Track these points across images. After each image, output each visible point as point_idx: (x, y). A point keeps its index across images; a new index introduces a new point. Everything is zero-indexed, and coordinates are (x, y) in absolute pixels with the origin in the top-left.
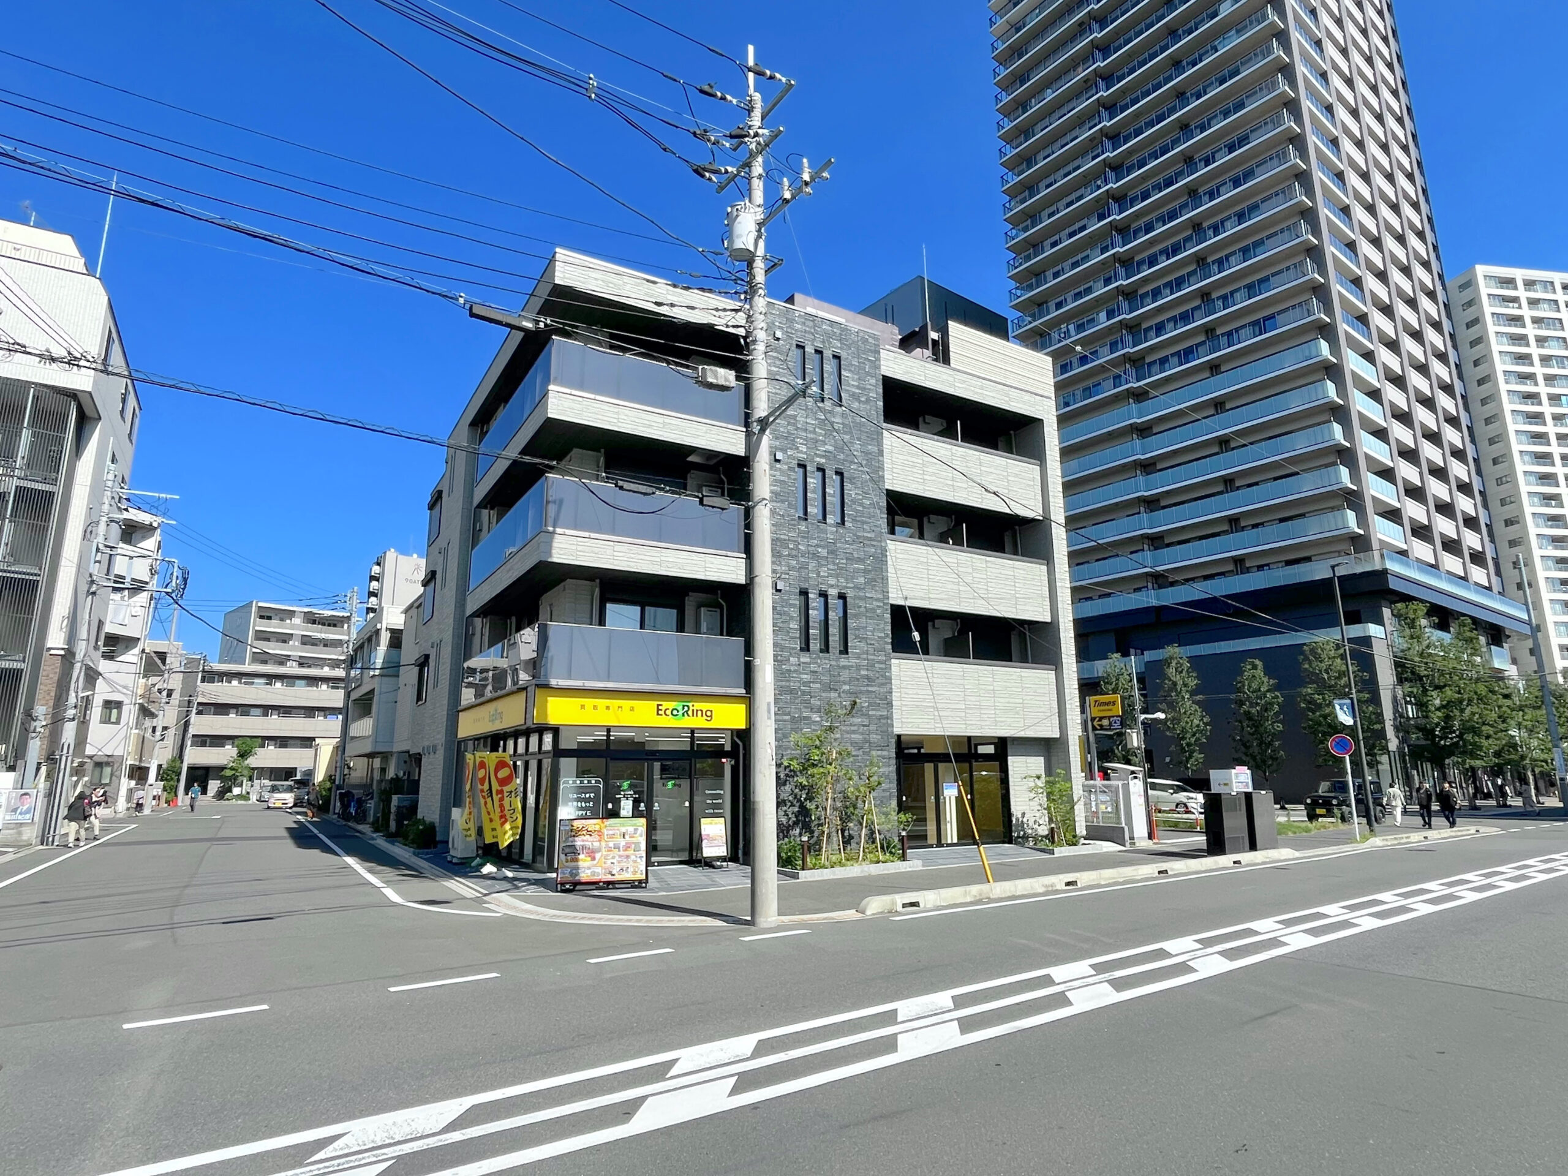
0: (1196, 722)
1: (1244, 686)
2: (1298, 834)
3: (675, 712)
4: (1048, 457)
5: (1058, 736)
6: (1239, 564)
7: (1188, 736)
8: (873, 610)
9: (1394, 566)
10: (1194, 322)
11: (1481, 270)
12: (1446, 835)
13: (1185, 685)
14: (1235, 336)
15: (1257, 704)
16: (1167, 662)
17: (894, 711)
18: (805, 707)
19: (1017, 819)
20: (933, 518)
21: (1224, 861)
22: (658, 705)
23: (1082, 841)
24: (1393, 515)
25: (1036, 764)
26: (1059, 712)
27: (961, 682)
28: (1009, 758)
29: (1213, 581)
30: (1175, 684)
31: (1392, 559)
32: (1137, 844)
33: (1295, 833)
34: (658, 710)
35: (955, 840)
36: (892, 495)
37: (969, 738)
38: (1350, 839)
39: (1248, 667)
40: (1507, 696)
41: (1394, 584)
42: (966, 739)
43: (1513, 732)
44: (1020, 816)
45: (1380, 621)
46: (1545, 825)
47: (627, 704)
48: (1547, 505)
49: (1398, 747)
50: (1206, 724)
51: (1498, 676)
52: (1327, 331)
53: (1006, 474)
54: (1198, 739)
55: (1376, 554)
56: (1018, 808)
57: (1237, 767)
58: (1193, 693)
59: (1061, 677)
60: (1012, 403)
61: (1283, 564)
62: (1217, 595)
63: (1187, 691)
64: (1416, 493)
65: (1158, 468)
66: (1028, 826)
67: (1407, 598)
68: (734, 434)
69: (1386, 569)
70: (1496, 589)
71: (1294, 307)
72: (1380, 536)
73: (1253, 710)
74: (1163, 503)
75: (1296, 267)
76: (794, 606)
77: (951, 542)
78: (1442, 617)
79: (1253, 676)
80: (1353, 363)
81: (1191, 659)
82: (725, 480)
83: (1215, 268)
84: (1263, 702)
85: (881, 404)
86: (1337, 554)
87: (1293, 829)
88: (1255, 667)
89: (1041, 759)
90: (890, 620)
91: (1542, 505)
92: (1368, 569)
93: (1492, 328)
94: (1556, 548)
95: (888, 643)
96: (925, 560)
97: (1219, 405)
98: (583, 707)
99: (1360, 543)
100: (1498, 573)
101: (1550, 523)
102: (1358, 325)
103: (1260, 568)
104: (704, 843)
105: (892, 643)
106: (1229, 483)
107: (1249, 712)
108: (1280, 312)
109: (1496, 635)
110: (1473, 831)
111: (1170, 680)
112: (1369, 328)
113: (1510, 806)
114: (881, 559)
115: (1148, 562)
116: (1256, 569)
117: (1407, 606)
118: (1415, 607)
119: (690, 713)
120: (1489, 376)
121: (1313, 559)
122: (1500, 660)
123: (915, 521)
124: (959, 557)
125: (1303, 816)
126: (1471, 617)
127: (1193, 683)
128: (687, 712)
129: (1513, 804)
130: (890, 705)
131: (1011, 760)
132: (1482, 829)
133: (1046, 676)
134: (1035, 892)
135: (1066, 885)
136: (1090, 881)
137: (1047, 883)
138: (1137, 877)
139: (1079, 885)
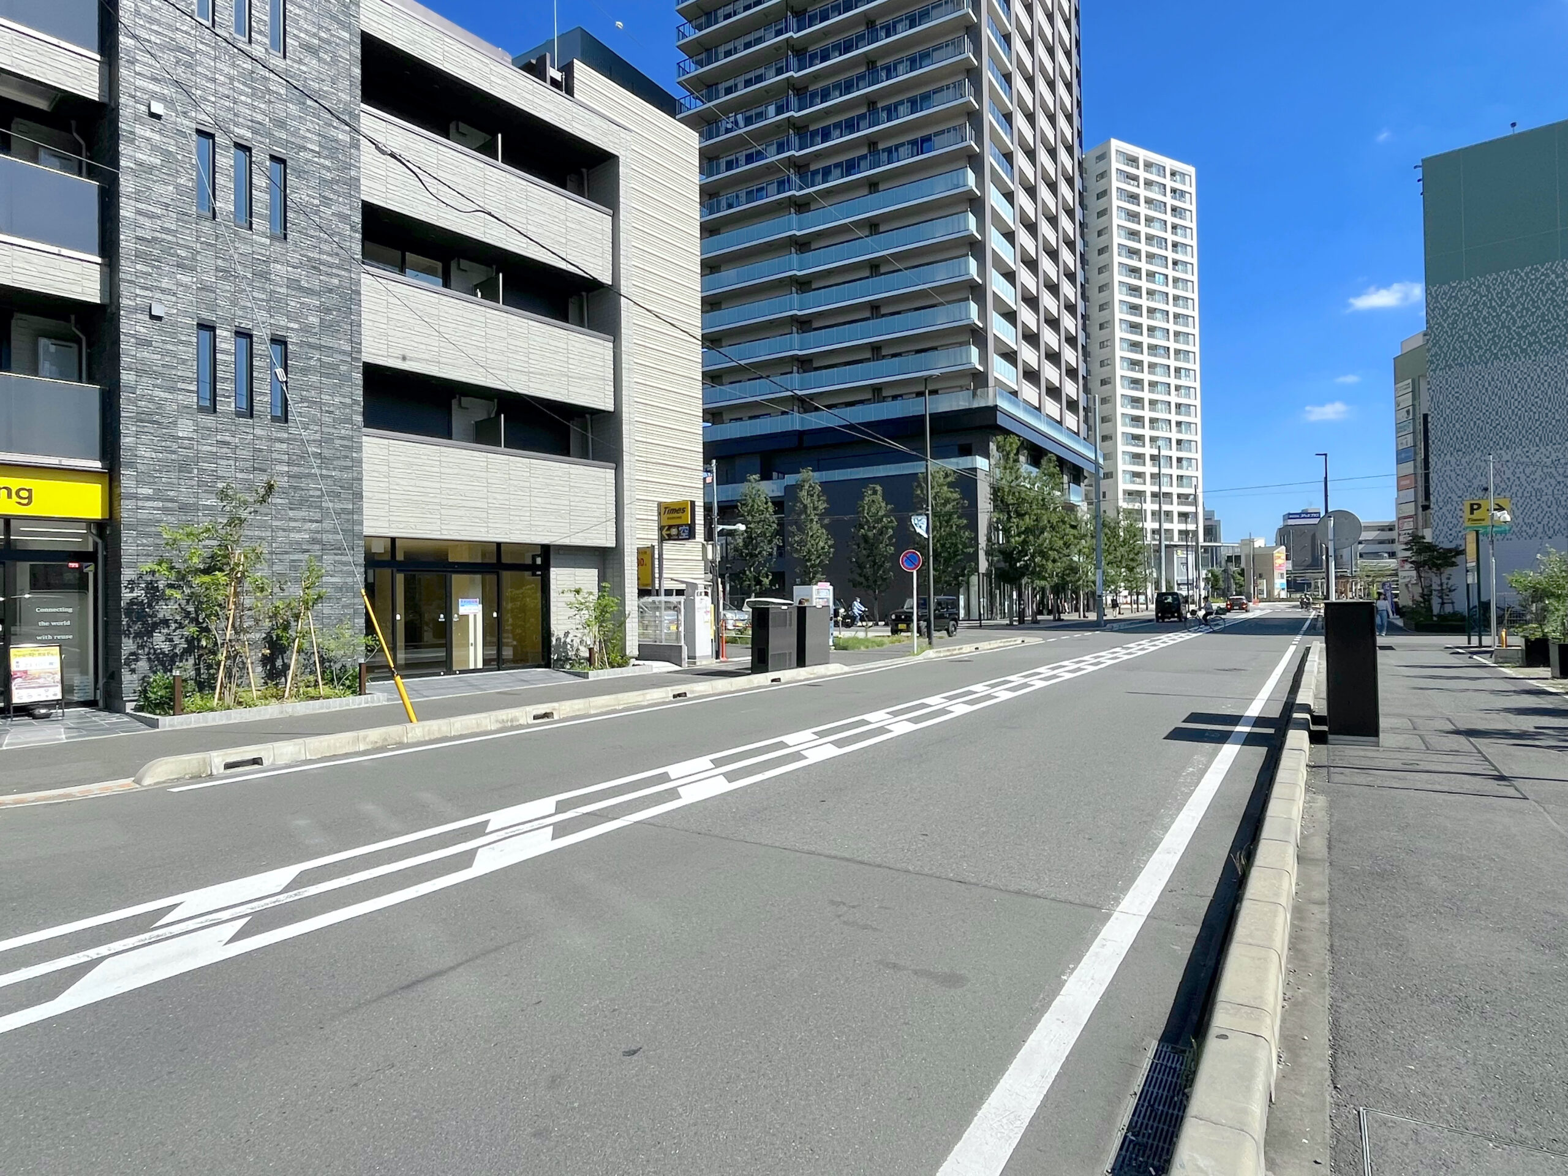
0: (821, 544)
1: (864, 510)
2: (870, 649)
4: (621, 205)
5: (614, 545)
6: (877, 393)
7: (813, 557)
8: (332, 366)
9: (1004, 404)
10: (858, 131)
11: (1115, 144)
12: (996, 646)
13: (815, 509)
14: (895, 154)
15: (874, 528)
16: (799, 486)
17: (365, 505)
18: (205, 491)
19: (558, 639)
20: (464, 264)
21: (762, 679)
23: (633, 661)
24: (1010, 356)
25: (587, 578)
26: (616, 518)
27: (484, 474)
28: (552, 569)
29: (853, 408)
30: (805, 507)
31: (1002, 395)
32: (698, 663)
33: (867, 647)
35: (480, 665)
36: (371, 212)
37: (499, 544)
38: (908, 651)
39: (869, 492)
40: (1074, 527)
41: (1001, 421)
42: (495, 547)
43: (1076, 559)
44: (562, 636)
45: (986, 455)
46: (1077, 635)
48: (1133, 370)
49: (987, 569)
50: (830, 547)
51: (1071, 508)
52: (975, 161)
53: (563, 217)
54: (822, 561)
55: (991, 390)
56: (559, 627)
57: (825, 584)
58: (822, 516)
59: (620, 478)
60: (574, 124)
61: (914, 395)
62: (853, 422)
63: (816, 514)
64: (1032, 338)
65: (813, 287)
66: (572, 646)
67: (1007, 432)
68: (77, 60)
69: (996, 406)
70: (1082, 434)
71: (949, 130)
72: (996, 375)
73: (870, 534)
74: (815, 325)
75: (955, 87)
76: (188, 344)
77: (479, 294)
78: (1036, 454)
79: (873, 501)
80: (994, 199)
81: (822, 484)
82: (82, 142)
83: (884, 74)
84: (880, 525)
85: (357, 71)
86: (959, 389)
87: (866, 643)
88: (875, 492)
89: (594, 572)
90: (361, 383)
91: (1128, 369)
92: (983, 404)
93: (1116, 202)
94: (1133, 407)
95: (356, 412)
96: (436, 312)
97: (873, 226)
99: (980, 379)
100: (1086, 421)
101: (1132, 386)
102: (1003, 162)
103: (895, 397)
104: (15, 684)
105: (364, 414)
106: (875, 309)
107: (866, 535)
108: (936, 134)
109: (1077, 475)
110: (1019, 641)
111: (802, 503)
112: (1012, 167)
113: (1063, 620)
114: (352, 297)
115: (798, 384)
116: (890, 399)
117: (1005, 438)
118: (1011, 440)
120: (1107, 247)
121: (940, 392)
122: (1076, 496)
123: (439, 265)
124: (488, 315)
125: (887, 631)
126: (1056, 455)
127: (822, 506)
129: (1065, 618)
130: (359, 496)
131: (554, 572)
132: (1027, 640)
133: (603, 475)
134: (482, 729)
135: (535, 718)
136: (574, 711)
137: (504, 717)
138: (643, 703)
139: (556, 717)
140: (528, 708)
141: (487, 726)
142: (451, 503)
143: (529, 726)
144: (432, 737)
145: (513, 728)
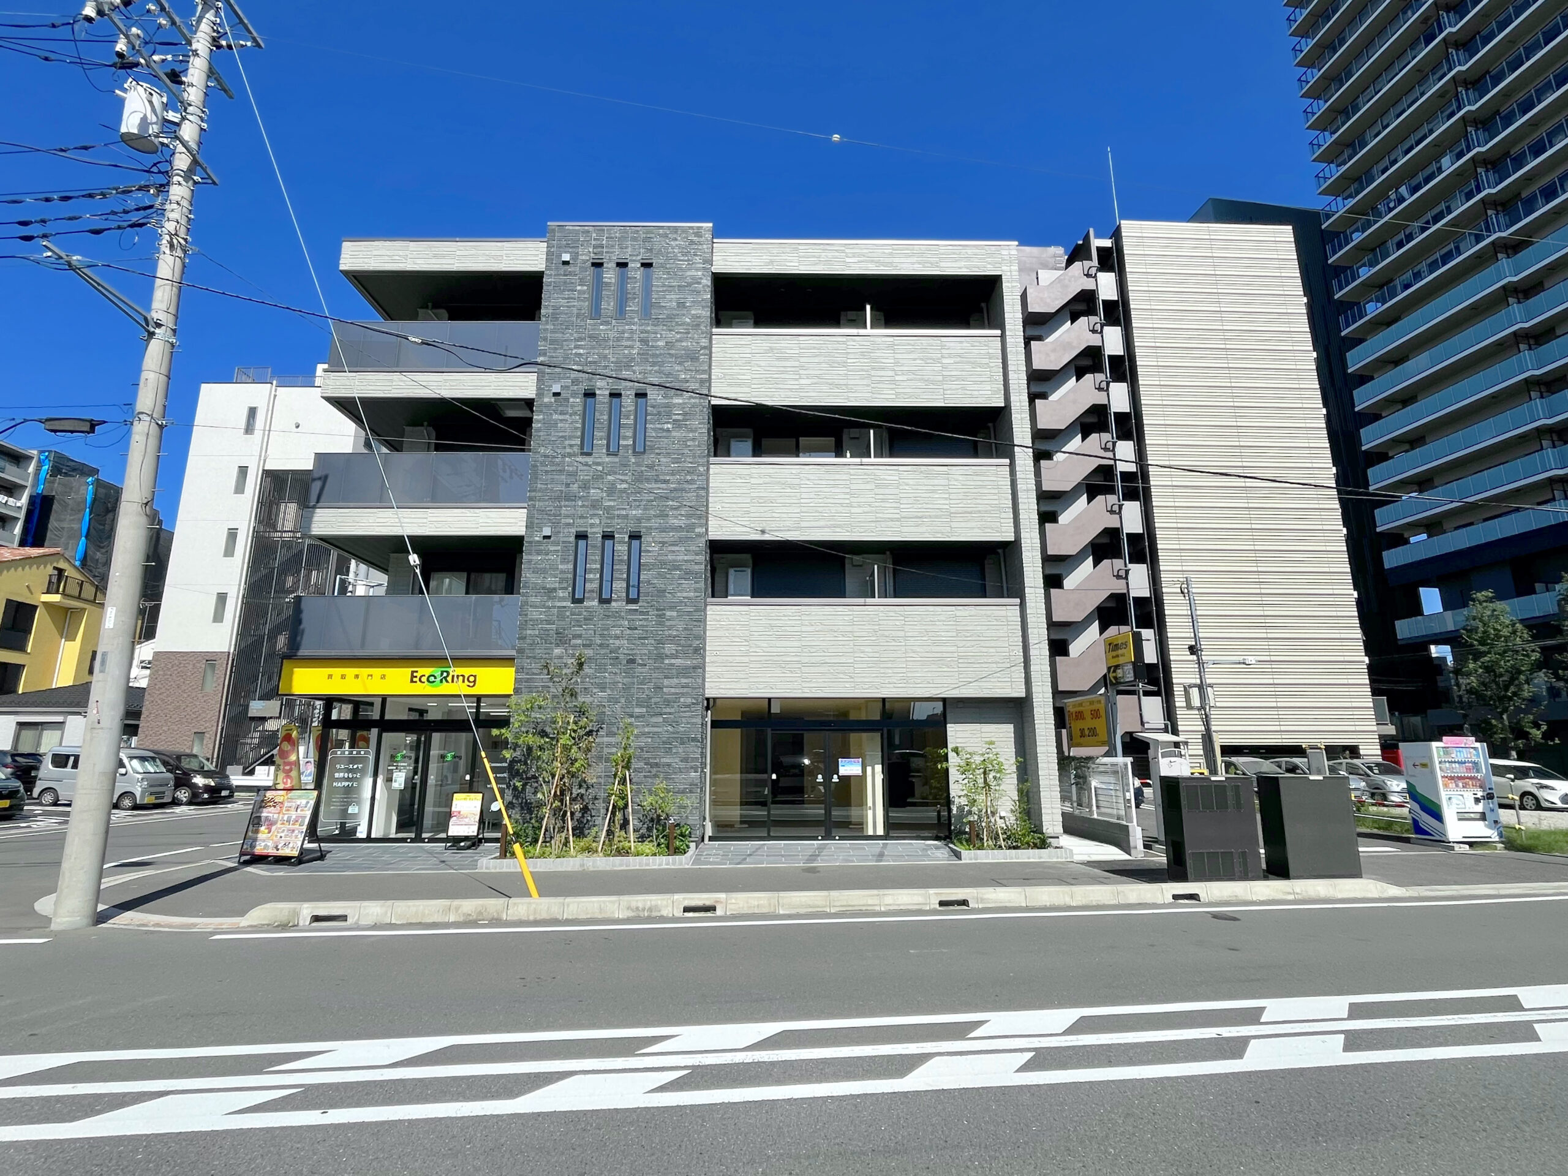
3: (432, 679)
5: (1024, 695)
20: (854, 432)
22: (413, 672)
26: (1024, 662)
27: (850, 628)
34: (413, 676)
47: (377, 672)
57: (1445, 738)
59: (1025, 614)
77: (848, 455)
89: (1009, 727)
98: (330, 676)
104: (453, 820)
119: (449, 679)
124: (853, 472)
128: (445, 678)
131: (951, 729)
133: (1006, 618)
134: (606, 916)
135: (687, 909)
136: (750, 907)
137: (640, 905)
139: (719, 912)
140: (677, 897)
141: (613, 913)
142: (813, 660)
143: (674, 920)
144: (539, 918)
145: (650, 920)
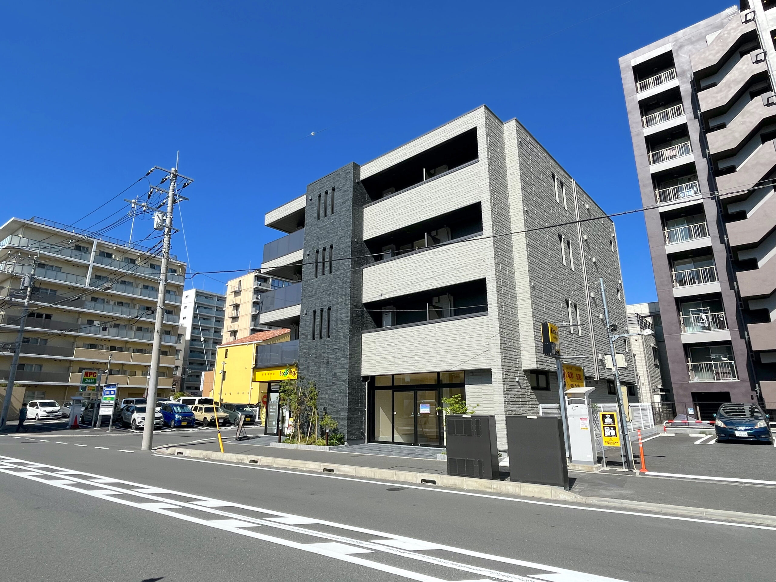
3: (284, 374)
34: (280, 373)
47: (273, 372)
76: (310, 320)
98: (263, 374)
124: (414, 258)
128: (288, 373)
131: (467, 388)
133: (482, 321)
135: (250, 461)
138: (303, 469)
143: (247, 464)
145: (241, 463)
